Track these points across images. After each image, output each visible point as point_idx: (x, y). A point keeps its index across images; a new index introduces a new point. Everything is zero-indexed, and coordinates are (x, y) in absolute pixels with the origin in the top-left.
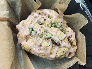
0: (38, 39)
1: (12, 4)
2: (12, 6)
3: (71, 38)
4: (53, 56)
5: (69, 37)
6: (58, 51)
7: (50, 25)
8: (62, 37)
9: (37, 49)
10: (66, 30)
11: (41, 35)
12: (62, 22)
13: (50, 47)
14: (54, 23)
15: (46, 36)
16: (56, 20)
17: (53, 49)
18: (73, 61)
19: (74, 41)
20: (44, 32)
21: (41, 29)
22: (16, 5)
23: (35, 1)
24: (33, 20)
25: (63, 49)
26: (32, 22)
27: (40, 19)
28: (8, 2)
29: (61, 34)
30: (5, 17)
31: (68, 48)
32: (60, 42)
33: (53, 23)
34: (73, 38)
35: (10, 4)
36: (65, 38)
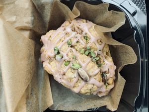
0: (62, 66)
1: (39, 8)
2: (39, 10)
3: (107, 75)
4: (76, 90)
5: (105, 72)
6: (83, 87)
7: (83, 50)
8: (93, 72)
9: (59, 77)
10: (104, 62)
11: (68, 61)
12: (100, 50)
13: (75, 80)
14: (90, 49)
15: (73, 65)
16: (94, 46)
17: (78, 83)
18: (102, 102)
19: (110, 79)
20: (72, 59)
21: (70, 54)
22: (44, 9)
23: (71, 10)
24: (62, 37)
25: (90, 86)
26: (60, 40)
27: (72, 39)
28: (33, 4)
29: (92, 67)
30: (27, 25)
31: (98, 87)
32: (88, 78)
33: (88, 48)
34: (110, 75)
35: (37, 8)
36: (97, 74)
